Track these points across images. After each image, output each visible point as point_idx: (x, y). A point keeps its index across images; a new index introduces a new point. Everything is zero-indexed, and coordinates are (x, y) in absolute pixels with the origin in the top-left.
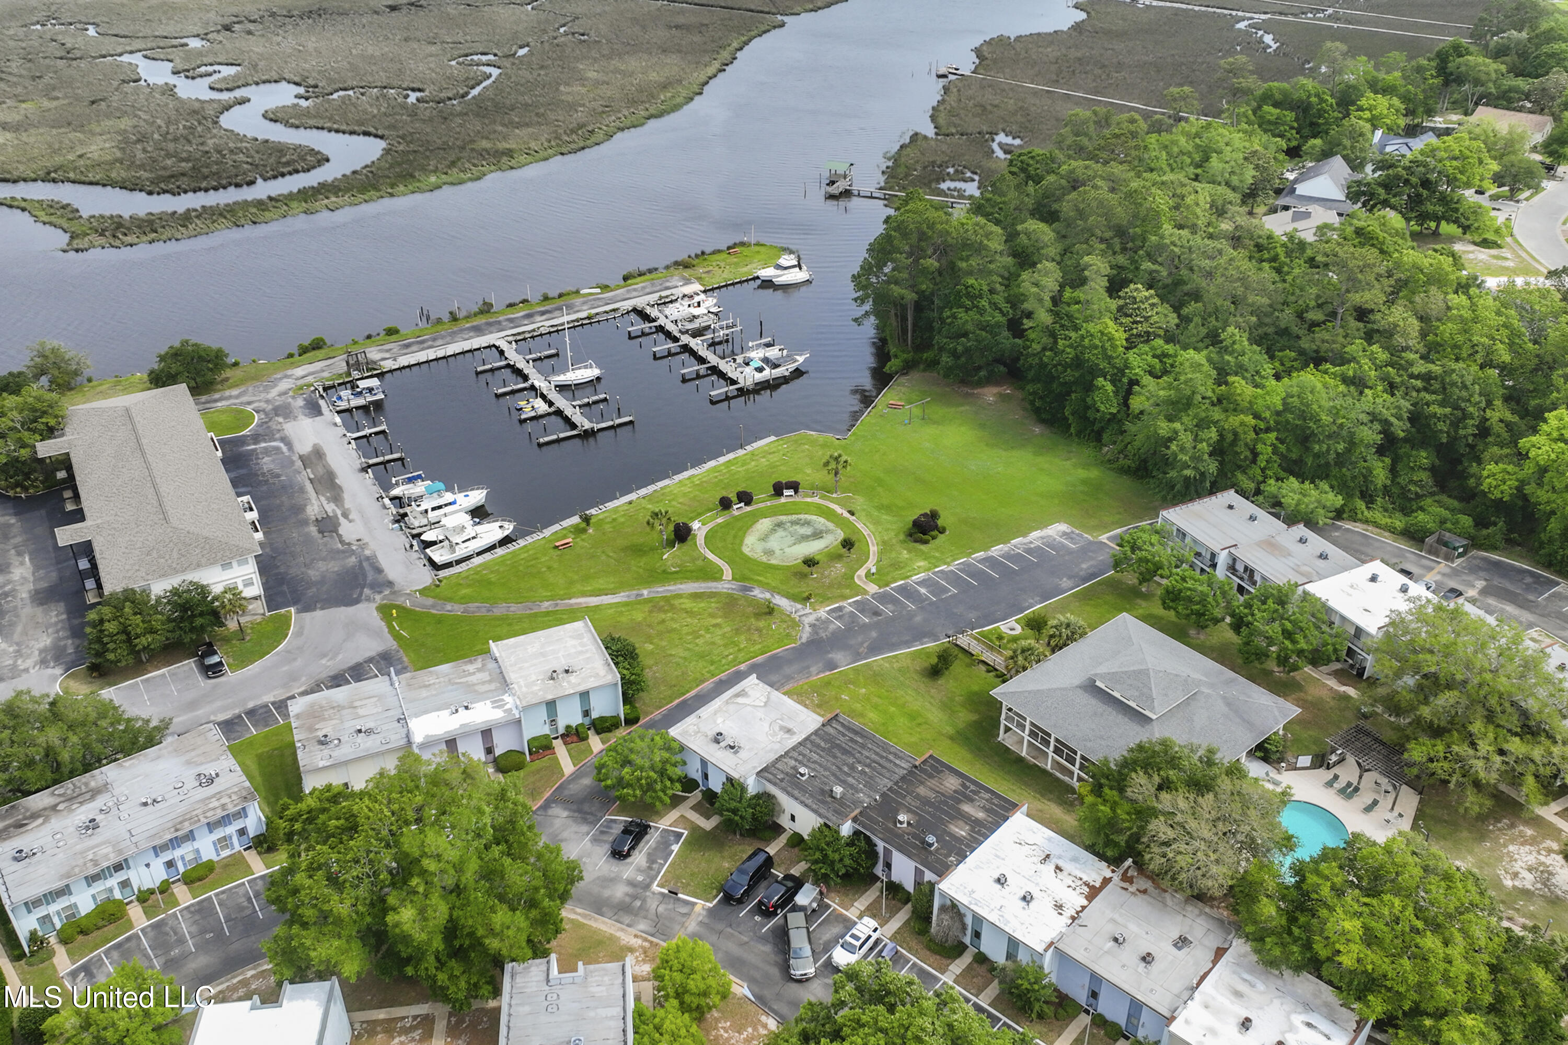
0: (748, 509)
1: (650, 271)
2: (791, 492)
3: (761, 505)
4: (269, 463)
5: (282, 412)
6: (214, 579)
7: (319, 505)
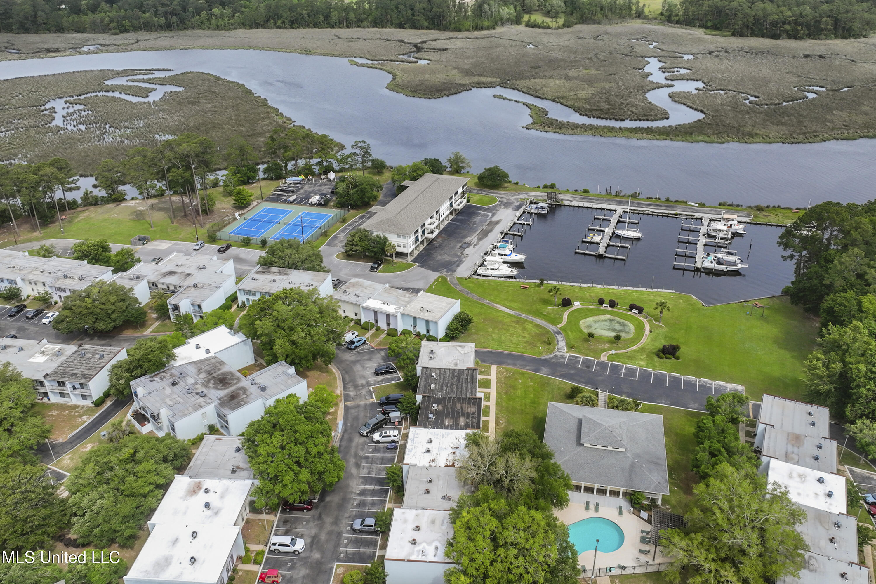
0: (610, 309)
1: (738, 206)
2: (637, 312)
3: (617, 310)
4: (478, 219)
5: (507, 205)
6: (393, 239)
7: (473, 238)
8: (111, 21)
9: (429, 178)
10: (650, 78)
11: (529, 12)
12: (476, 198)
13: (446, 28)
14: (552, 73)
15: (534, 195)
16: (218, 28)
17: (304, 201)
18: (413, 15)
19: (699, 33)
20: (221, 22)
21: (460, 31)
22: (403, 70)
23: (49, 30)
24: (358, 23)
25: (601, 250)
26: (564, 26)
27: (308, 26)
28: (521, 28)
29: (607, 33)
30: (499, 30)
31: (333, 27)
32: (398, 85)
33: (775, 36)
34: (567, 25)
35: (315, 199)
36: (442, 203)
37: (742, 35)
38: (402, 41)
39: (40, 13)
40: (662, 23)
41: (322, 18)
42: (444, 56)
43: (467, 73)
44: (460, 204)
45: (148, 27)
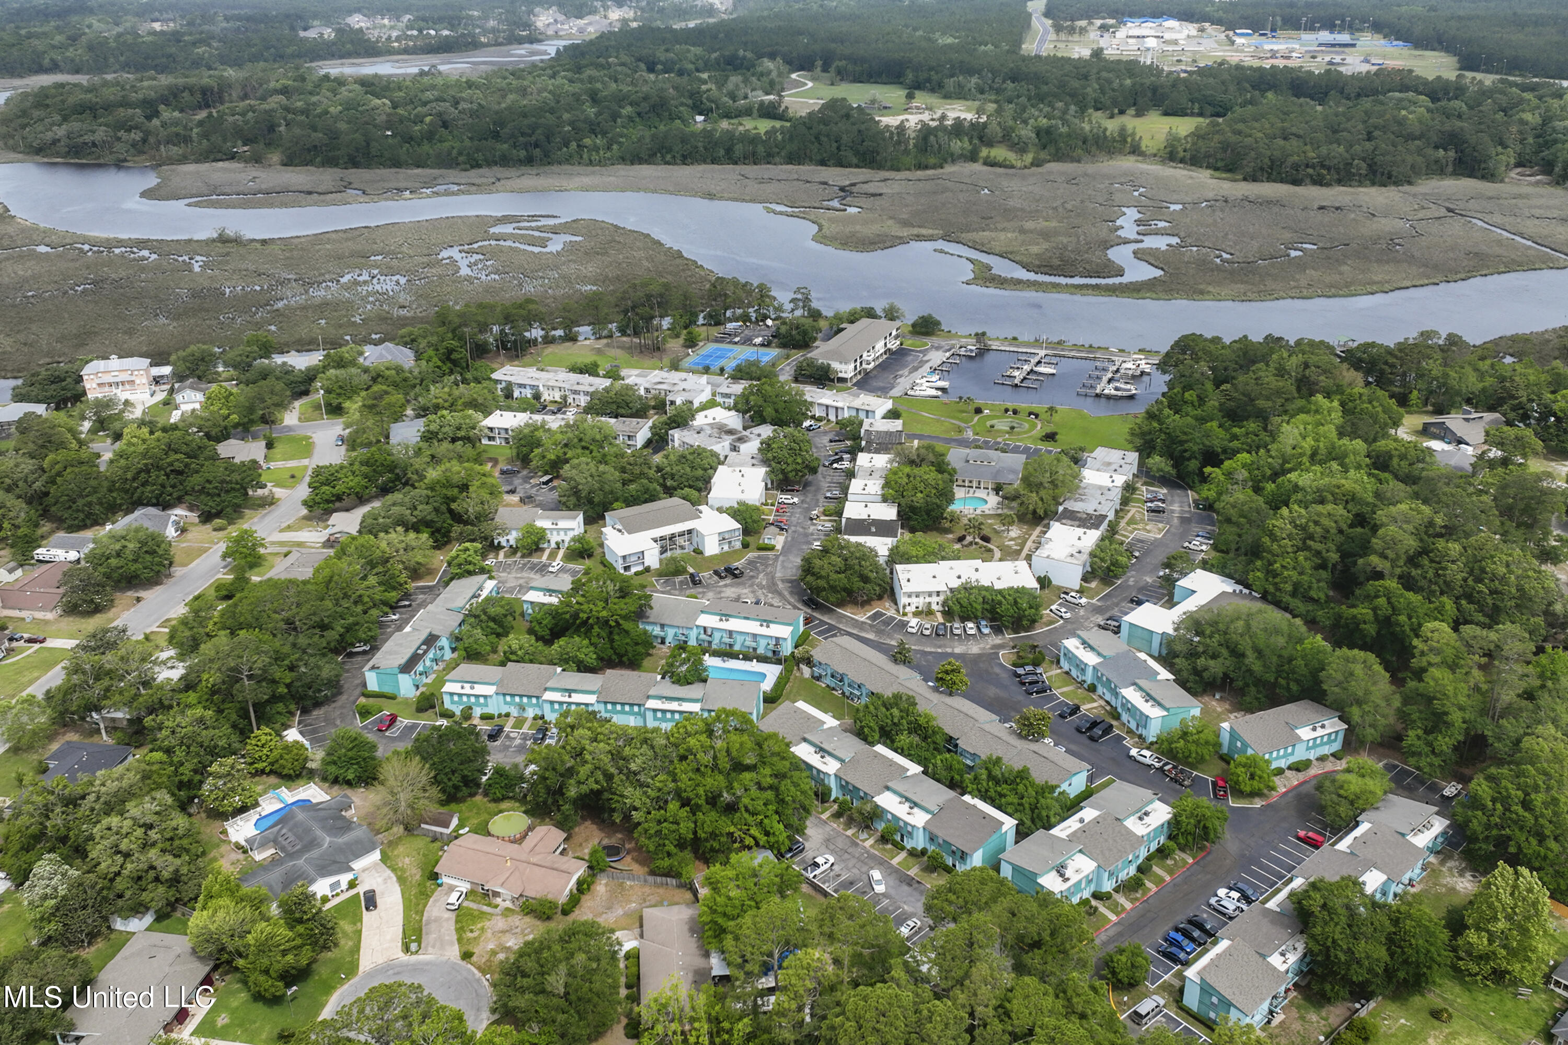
0: (1013, 415)
2: (1034, 417)
3: (1018, 416)
4: (910, 358)
5: (938, 348)
6: (835, 365)
7: (905, 372)
8: (460, 154)
9: (865, 321)
10: (1119, 233)
11: (990, 144)
12: (909, 343)
13: (880, 167)
14: (1006, 224)
15: (964, 341)
16: (591, 163)
17: (748, 341)
18: (838, 148)
19: (1203, 176)
20: (595, 157)
21: (898, 170)
22: (830, 220)
23: (384, 165)
24: (769, 158)
25: (1017, 381)
26: (1032, 164)
27: (705, 162)
28: (977, 167)
29: (1086, 175)
30: (949, 169)
31: (736, 163)
32: (825, 237)
33: (1296, 182)
34: (1037, 163)
35: (758, 340)
36: (877, 341)
37: (1255, 180)
38: (825, 183)
39: (373, 144)
40: (1163, 162)
41: (722, 152)
42: (878, 202)
43: (906, 224)
44: (894, 345)
45: (505, 161)
